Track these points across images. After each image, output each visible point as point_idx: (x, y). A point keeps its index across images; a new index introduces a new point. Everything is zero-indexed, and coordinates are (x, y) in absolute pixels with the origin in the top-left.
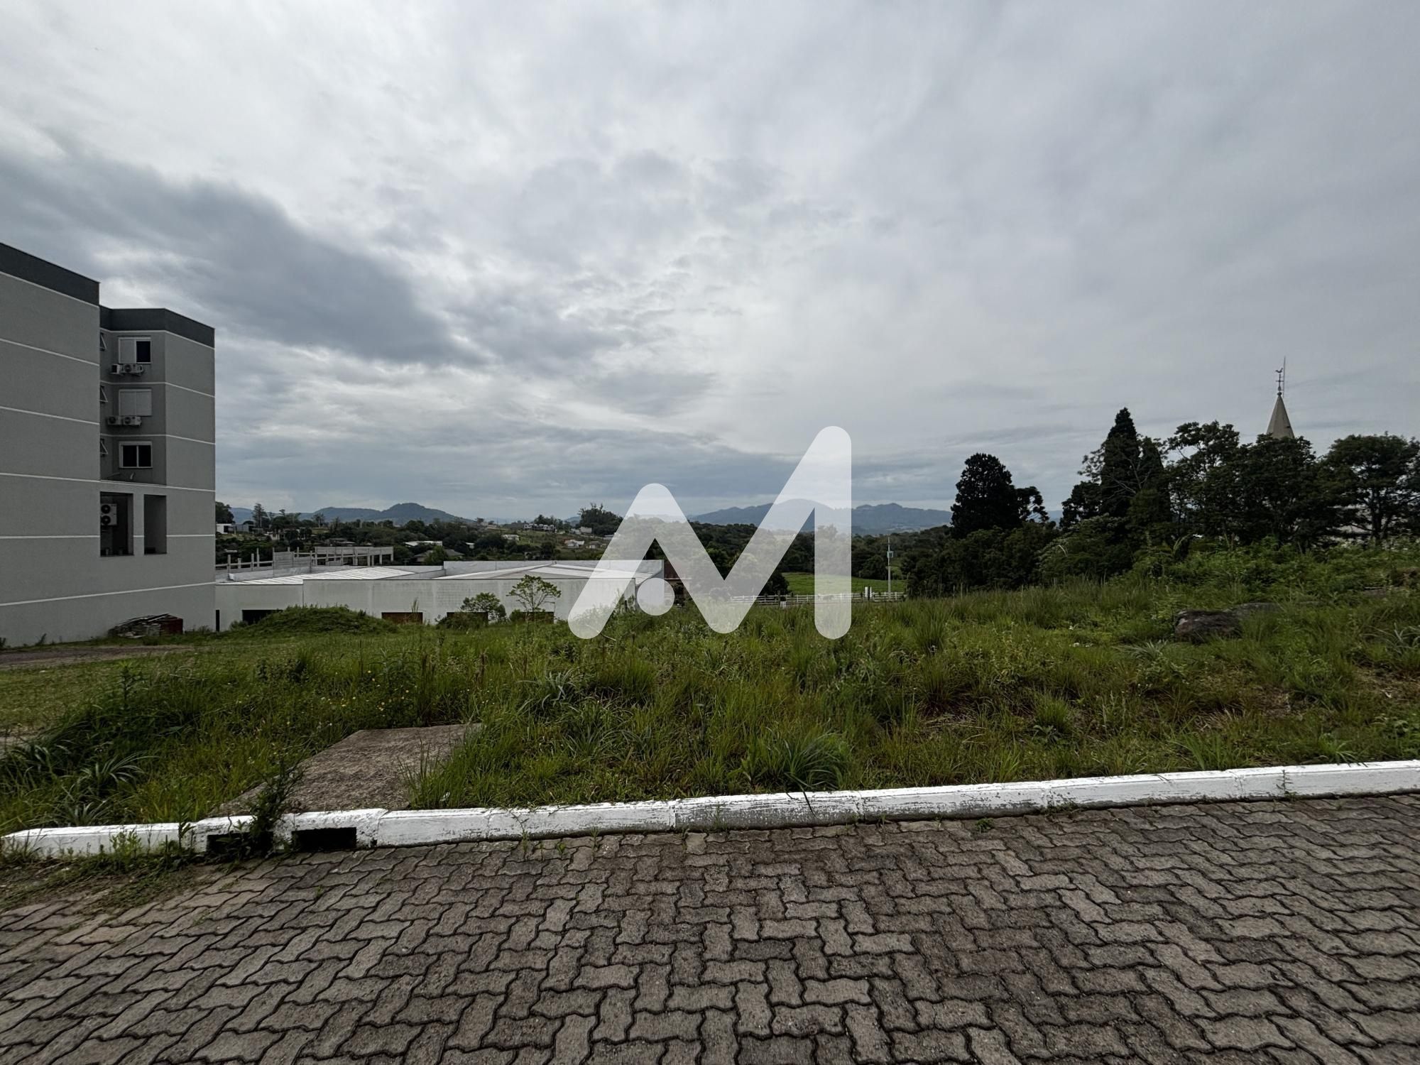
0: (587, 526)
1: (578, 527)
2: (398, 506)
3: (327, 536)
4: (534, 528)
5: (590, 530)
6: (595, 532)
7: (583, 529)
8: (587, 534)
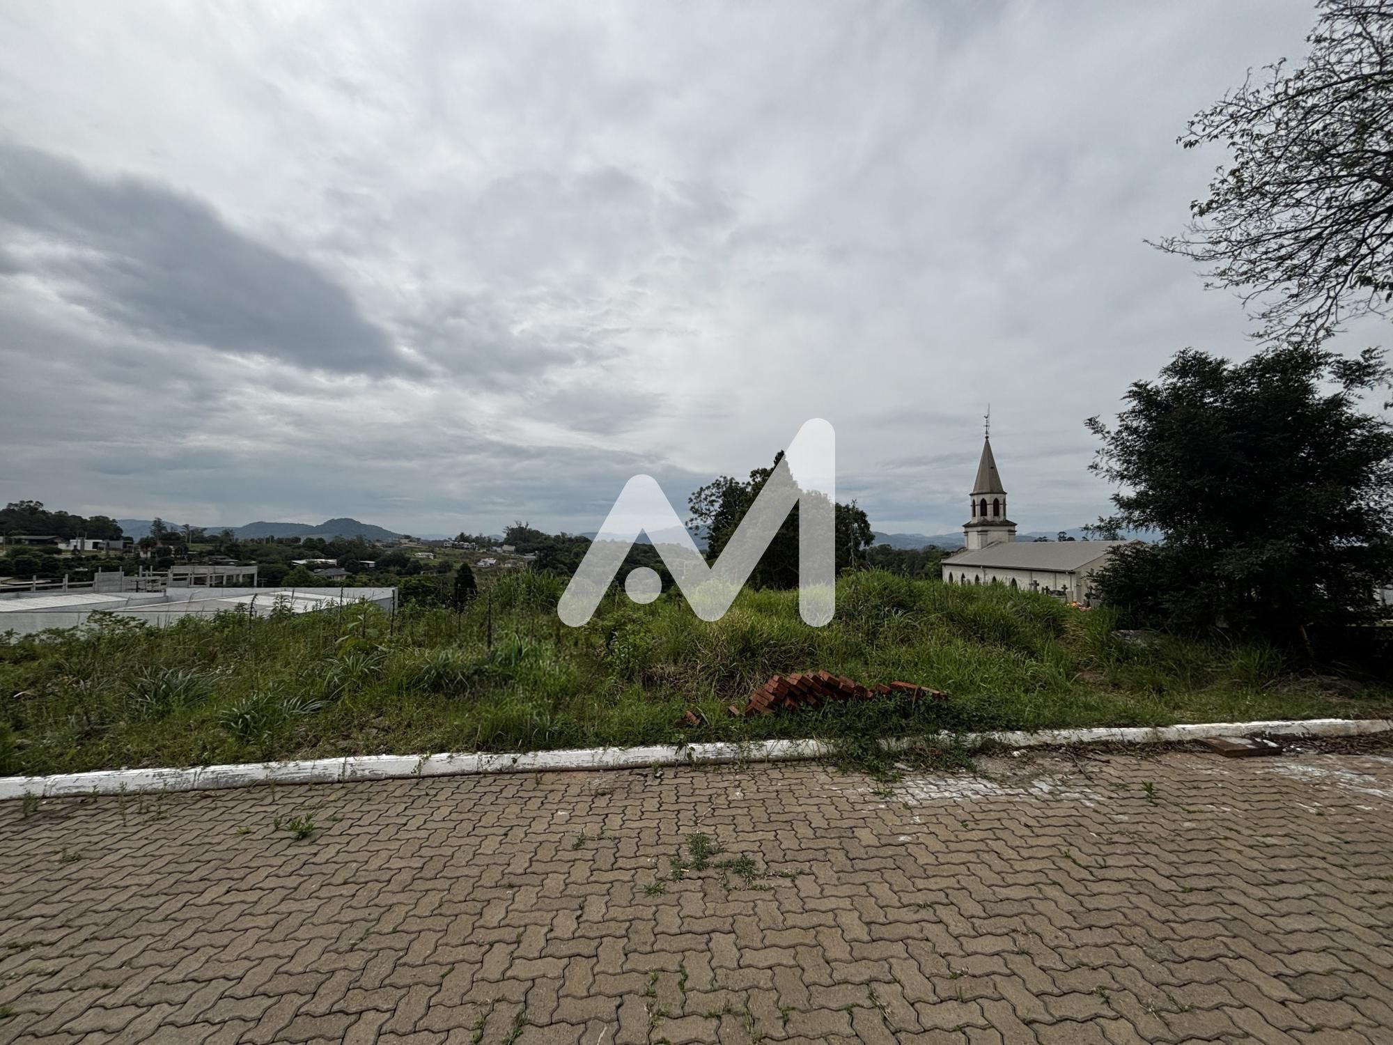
0: (511, 544)
1: (501, 545)
2: (332, 521)
3: (210, 553)
4: (454, 546)
5: (513, 548)
6: (517, 551)
7: (506, 547)
8: (510, 552)
